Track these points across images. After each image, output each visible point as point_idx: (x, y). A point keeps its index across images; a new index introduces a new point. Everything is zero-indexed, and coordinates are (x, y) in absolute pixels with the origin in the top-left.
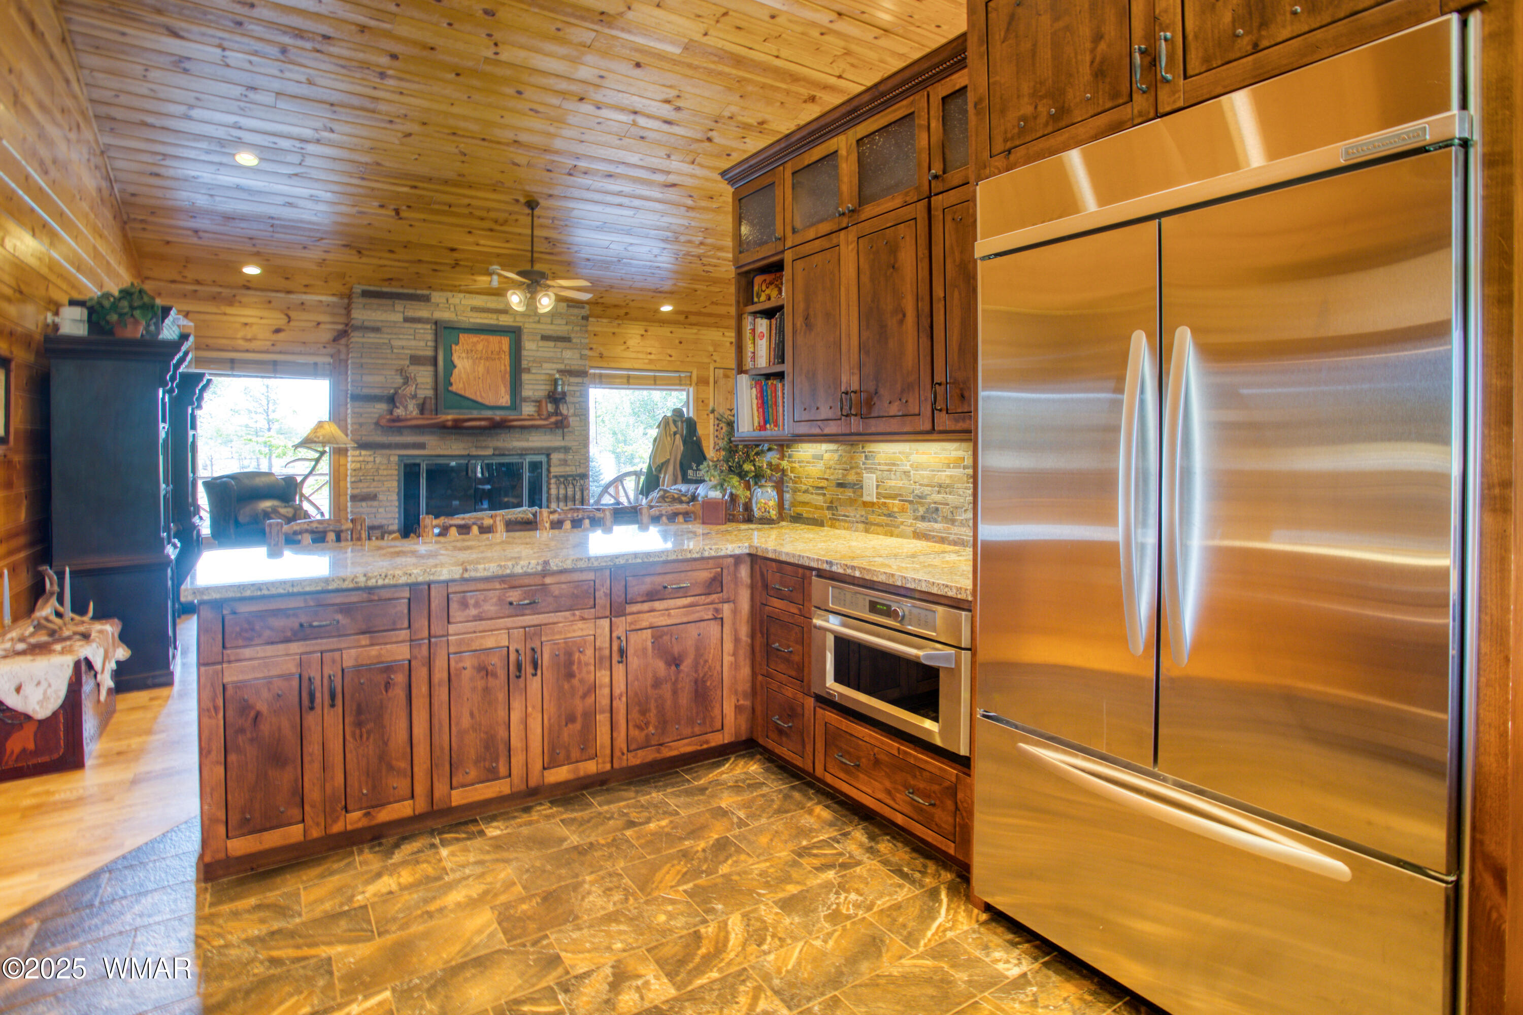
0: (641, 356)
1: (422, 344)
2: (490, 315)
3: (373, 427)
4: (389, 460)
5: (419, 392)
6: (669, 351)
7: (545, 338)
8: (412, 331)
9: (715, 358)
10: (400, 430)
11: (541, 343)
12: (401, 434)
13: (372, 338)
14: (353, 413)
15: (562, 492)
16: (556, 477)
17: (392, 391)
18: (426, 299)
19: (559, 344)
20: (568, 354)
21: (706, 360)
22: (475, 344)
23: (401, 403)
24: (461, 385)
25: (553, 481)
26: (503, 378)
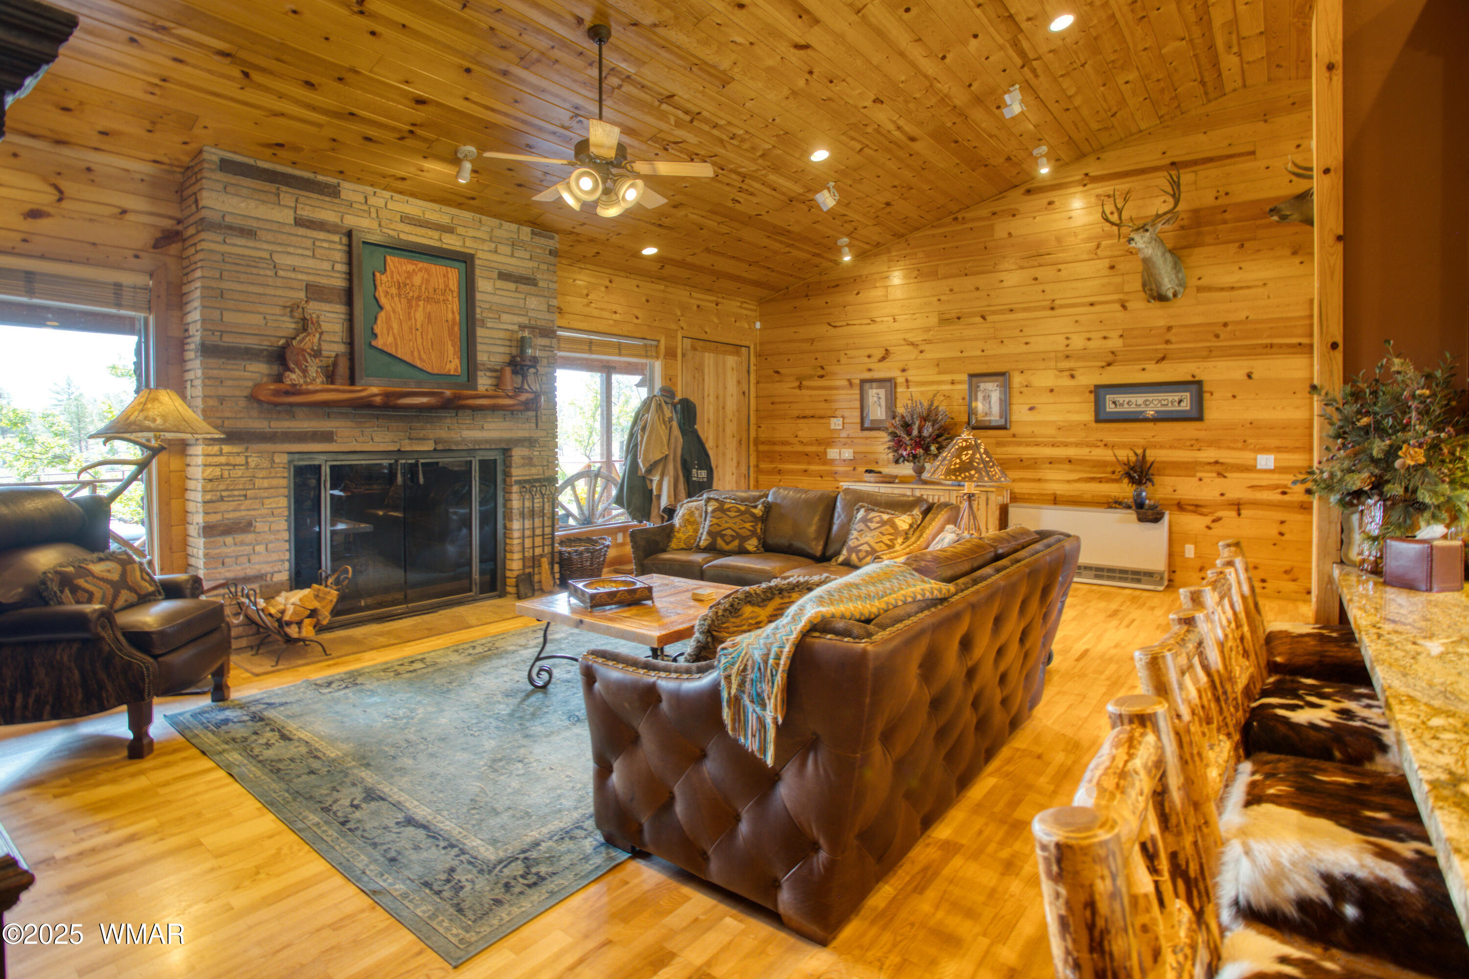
0: (606, 315)
1: (326, 266)
2: (430, 233)
3: (243, 403)
4: (273, 461)
5: (325, 346)
6: (636, 312)
7: (504, 276)
8: (309, 243)
9: (682, 324)
10: (290, 410)
11: (500, 284)
12: (293, 417)
13: (238, 246)
14: (206, 377)
15: (528, 504)
16: (518, 482)
17: (282, 342)
18: (333, 192)
19: (522, 287)
20: (533, 303)
21: (673, 326)
22: (410, 275)
23: (297, 364)
24: (390, 339)
25: (515, 488)
26: (451, 333)
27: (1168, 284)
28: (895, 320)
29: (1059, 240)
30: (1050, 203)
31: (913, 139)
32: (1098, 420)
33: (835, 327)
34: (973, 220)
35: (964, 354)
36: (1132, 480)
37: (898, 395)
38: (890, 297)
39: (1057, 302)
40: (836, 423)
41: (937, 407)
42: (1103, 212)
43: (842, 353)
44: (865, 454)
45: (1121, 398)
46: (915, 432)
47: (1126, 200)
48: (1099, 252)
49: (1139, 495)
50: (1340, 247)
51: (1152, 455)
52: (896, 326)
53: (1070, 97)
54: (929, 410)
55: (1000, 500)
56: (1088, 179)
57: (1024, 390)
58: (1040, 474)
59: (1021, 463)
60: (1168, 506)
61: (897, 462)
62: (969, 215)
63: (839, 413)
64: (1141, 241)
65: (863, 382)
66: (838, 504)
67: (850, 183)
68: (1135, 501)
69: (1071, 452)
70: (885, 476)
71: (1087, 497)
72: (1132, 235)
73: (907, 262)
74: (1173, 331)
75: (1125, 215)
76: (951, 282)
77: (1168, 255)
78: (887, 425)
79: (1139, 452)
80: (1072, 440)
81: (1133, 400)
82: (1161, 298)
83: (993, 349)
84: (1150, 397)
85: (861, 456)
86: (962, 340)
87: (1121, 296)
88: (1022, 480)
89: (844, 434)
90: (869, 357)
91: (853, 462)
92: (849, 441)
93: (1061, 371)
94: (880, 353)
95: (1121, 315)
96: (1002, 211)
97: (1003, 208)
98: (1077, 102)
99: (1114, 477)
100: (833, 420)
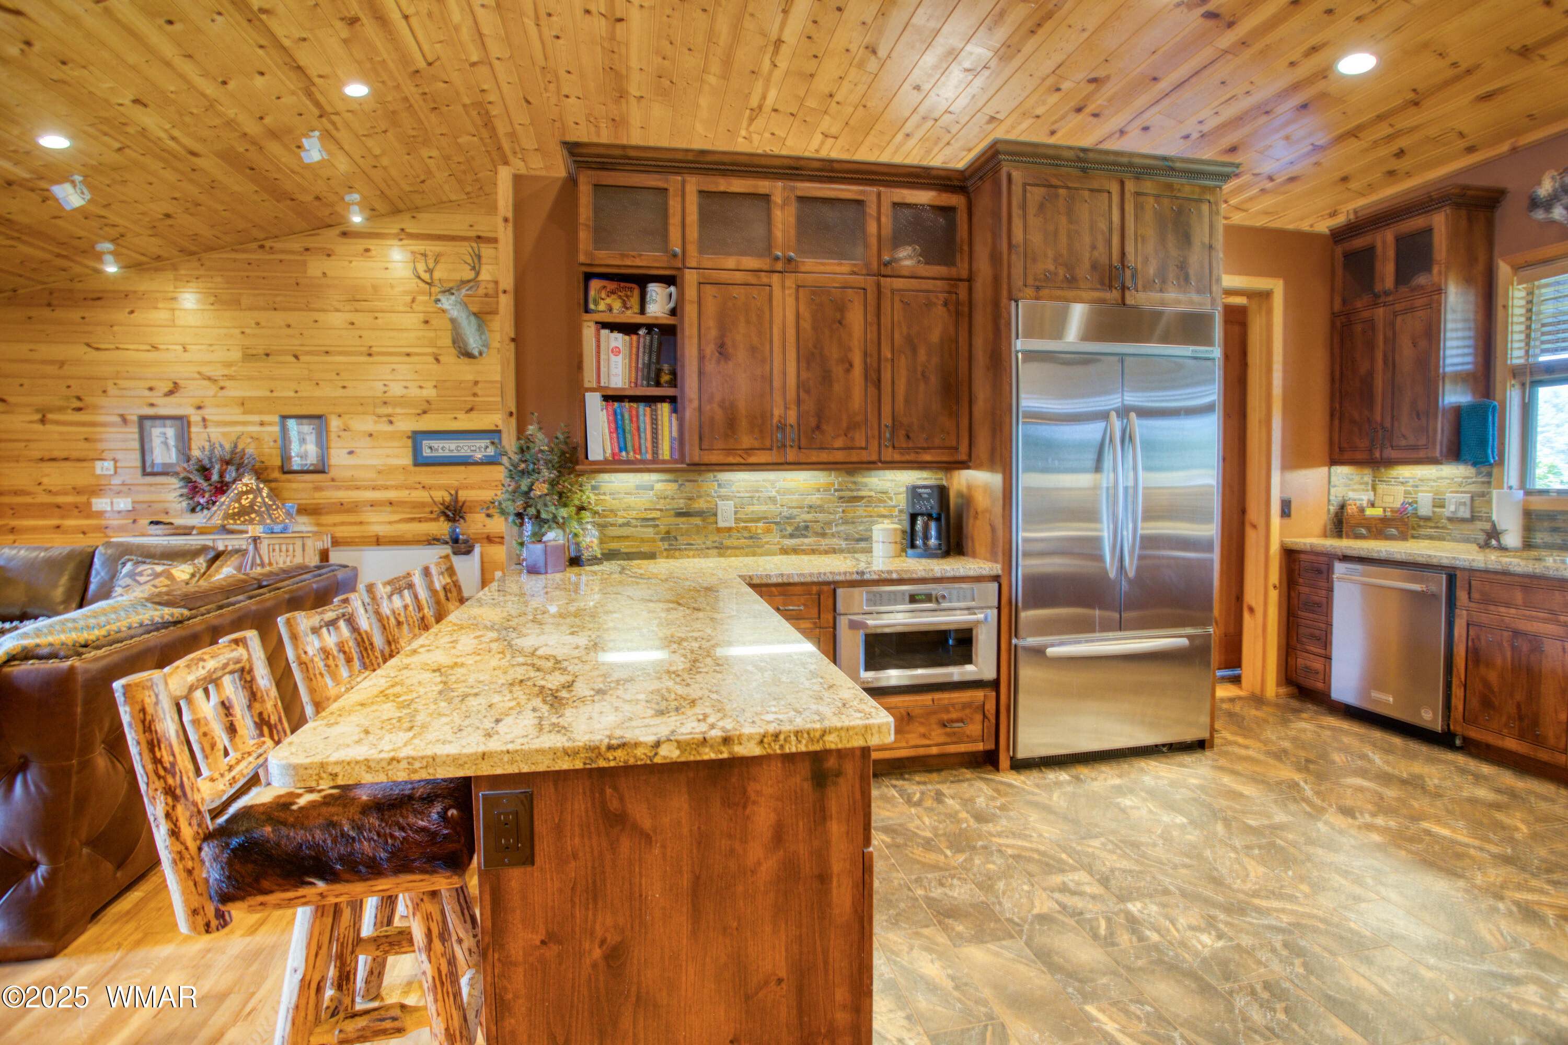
27: (473, 343)
28: (185, 350)
29: (375, 288)
30: (367, 250)
31: (194, 154)
32: (416, 464)
33: (98, 349)
34: (283, 252)
35: (274, 394)
36: (448, 519)
37: (193, 436)
38: (178, 323)
39: (374, 349)
40: (104, 468)
41: (243, 450)
42: (415, 268)
43: (110, 383)
44: (150, 503)
45: (436, 444)
46: (215, 477)
47: (436, 262)
48: (414, 305)
49: (454, 531)
50: (512, 345)
51: (463, 495)
52: (187, 356)
53: (376, 157)
54: (233, 452)
55: (320, 545)
56: (403, 234)
57: (342, 434)
58: (362, 517)
59: (342, 507)
60: (477, 540)
61: (193, 510)
62: (278, 245)
63: (105, 455)
64: (447, 303)
65: (142, 419)
66: (96, 560)
67: (108, 182)
68: (451, 537)
69: (392, 495)
70: (178, 528)
71: (409, 536)
72: (439, 297)
73: (201, 285)
74: (480, 385)
75: (437, 275)
76: (256, 315)
77: (473, 319)
78: (178, 469)
79: (453, 492)
80: (392, 483)
81: (447, 446)
82: (469, 355)
83: (307, 390)
84: (461, 443)
85: (145, 506)
86: (271, 379)
87: (434, 350)
88: (343, 524)
89: (116, 481)
90: (151, 389)
91: (133, 515)
92: (125, 489)
93: (379, 416)
94: (167, 386)
95: (435, 367)
96: (316, 249)
97: (316, 245)
98: (385, 161)
99: (433, 516)
100: (98, 464)
